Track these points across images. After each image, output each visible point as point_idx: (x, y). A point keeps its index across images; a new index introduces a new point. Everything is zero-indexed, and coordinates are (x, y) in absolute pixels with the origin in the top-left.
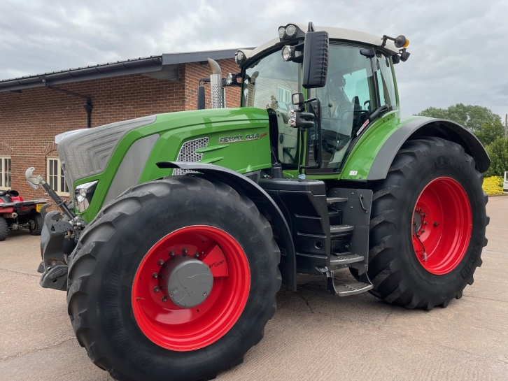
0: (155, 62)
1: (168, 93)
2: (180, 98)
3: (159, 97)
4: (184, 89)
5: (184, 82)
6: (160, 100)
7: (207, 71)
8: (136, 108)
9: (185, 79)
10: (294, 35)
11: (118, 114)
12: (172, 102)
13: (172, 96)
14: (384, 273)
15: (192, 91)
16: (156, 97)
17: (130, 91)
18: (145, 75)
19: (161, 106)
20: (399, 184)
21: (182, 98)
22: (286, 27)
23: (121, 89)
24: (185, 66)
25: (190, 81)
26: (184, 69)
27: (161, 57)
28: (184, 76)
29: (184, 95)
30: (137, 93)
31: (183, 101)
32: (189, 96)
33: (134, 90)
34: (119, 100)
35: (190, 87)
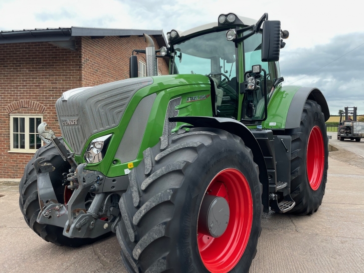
0: (65, 33)
1: (64, 60)
2: (76, 65)
3: (55, 63)
4: (80, 57)
5: (81, 52)
6: (56, 65)
7: (96, 45)
8: (31, 71)
9: (81, 49)
10: (234, 22)
11: (13, 76)
12: (69, 68)
13: (68, 62)
14: (295, 193)
15: (87, 59)
16: (53, 63)
17: (26, 56)
18: (50, 43)
19: (58, 70)
20: (302, 131)
21: (79, 65)
22: (226, 16)
23: (16, 54)
24: (81, 39)
25: (85, 51)
26: (81, 41)
27: (70, 29)
28: (81, 47)
29: (81, 62)
30: (33, 58)
31: (80, 67)
32: (84, 63)
33: (29, 56)
34: (13, 64)
35: (85, 56)
